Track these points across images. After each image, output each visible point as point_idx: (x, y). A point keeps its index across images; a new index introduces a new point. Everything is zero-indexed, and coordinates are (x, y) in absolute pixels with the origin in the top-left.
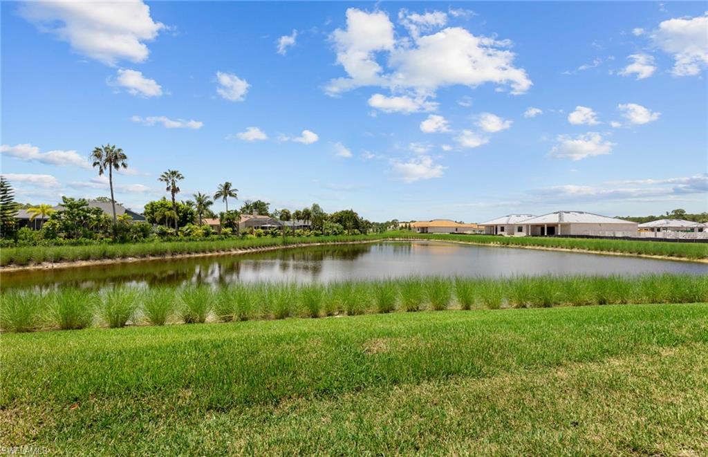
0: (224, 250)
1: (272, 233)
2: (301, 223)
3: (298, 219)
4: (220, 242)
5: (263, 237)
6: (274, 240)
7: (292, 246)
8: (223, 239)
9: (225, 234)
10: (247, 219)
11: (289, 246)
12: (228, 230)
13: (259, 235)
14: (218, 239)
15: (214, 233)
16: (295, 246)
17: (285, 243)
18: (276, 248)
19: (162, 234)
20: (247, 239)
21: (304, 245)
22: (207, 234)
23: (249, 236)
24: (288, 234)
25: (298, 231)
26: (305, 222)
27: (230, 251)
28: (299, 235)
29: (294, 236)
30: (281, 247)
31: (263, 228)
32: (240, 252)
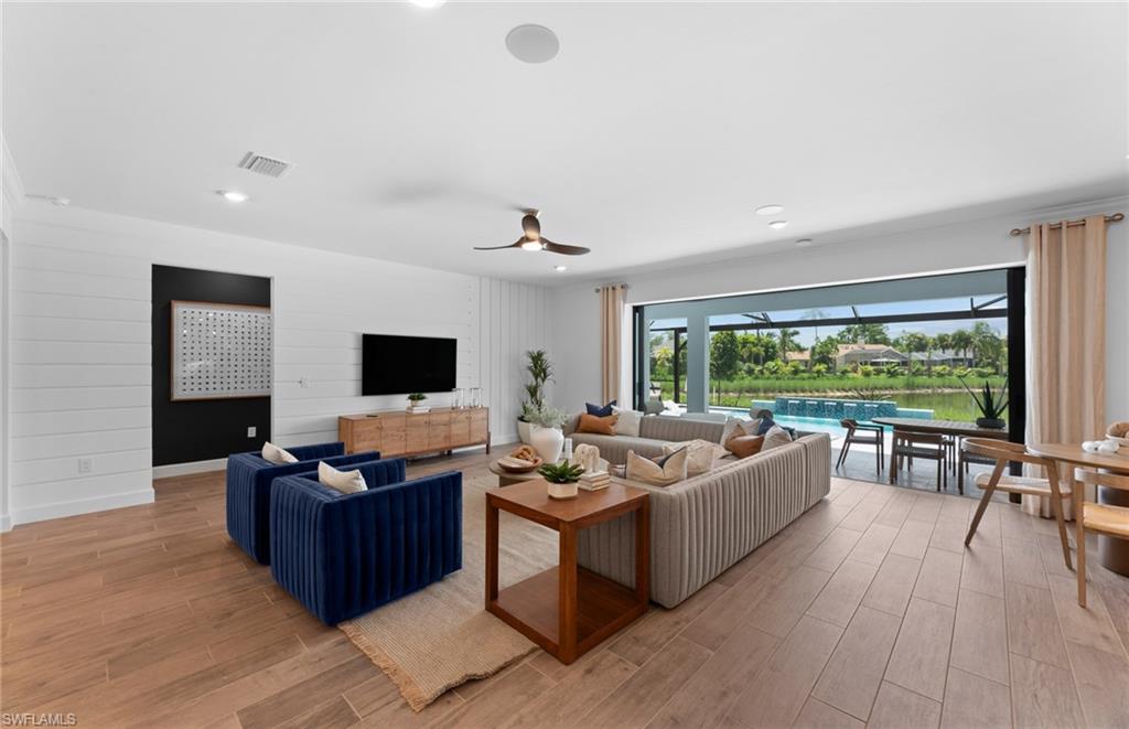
0: (817, 391)
1: (889, 372)
2: (950, 354)
3: (944, 348)
4: (812, 381)
5: (873, 377)
6: (892, 381)
7: (923, 391)
8: (815, 378)
9: (819, 372)
10: (847, 352)
11: (918, 391)
12: (822, 367)
13: (867, 374)
14: (809, 378)
15: (803, 371)
16: (930, 391)
17: (909, 386)
18: (892, 392)
19: (750, 372)
20: (848, 378)
21: (947, 391)
22: (796, 372)
23: (851, 375)
24: (917, 373)
25: (939, 368)
26: (957, 354)
27: (825, 392)
28: (940, 375)
29: (930, 376)
30: (902, 392)
31: (873, 364)
32: (838, 394)
